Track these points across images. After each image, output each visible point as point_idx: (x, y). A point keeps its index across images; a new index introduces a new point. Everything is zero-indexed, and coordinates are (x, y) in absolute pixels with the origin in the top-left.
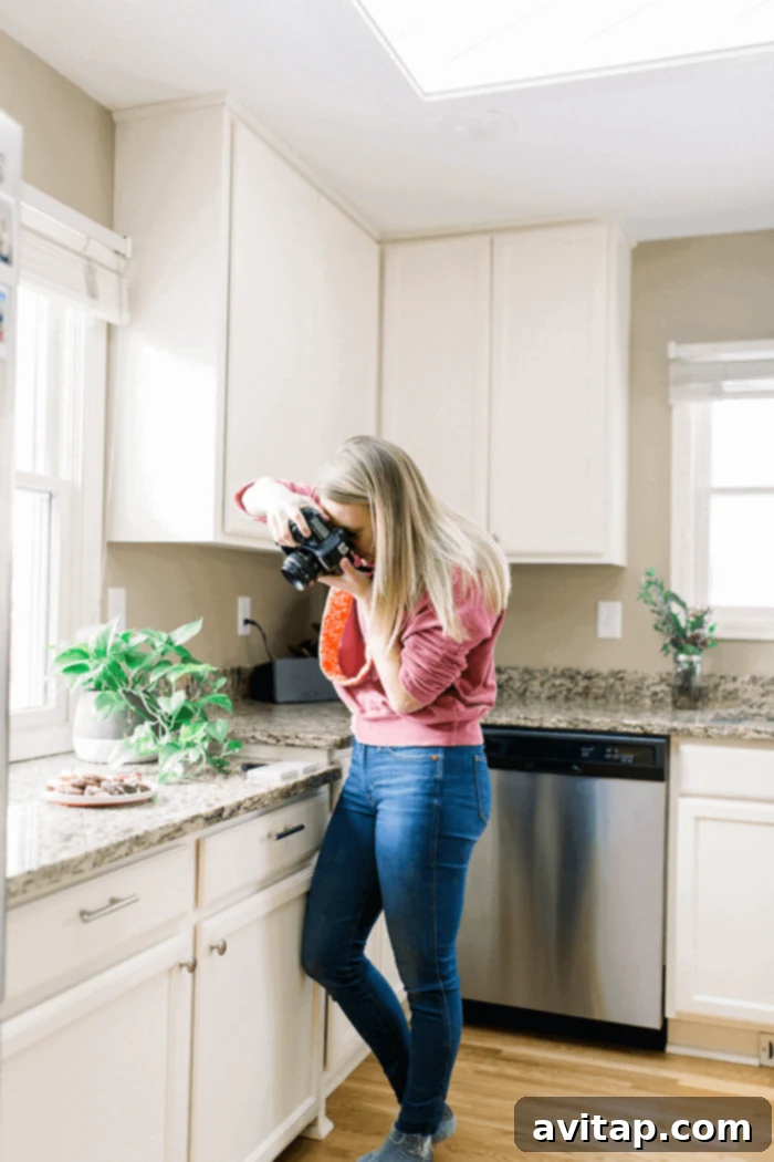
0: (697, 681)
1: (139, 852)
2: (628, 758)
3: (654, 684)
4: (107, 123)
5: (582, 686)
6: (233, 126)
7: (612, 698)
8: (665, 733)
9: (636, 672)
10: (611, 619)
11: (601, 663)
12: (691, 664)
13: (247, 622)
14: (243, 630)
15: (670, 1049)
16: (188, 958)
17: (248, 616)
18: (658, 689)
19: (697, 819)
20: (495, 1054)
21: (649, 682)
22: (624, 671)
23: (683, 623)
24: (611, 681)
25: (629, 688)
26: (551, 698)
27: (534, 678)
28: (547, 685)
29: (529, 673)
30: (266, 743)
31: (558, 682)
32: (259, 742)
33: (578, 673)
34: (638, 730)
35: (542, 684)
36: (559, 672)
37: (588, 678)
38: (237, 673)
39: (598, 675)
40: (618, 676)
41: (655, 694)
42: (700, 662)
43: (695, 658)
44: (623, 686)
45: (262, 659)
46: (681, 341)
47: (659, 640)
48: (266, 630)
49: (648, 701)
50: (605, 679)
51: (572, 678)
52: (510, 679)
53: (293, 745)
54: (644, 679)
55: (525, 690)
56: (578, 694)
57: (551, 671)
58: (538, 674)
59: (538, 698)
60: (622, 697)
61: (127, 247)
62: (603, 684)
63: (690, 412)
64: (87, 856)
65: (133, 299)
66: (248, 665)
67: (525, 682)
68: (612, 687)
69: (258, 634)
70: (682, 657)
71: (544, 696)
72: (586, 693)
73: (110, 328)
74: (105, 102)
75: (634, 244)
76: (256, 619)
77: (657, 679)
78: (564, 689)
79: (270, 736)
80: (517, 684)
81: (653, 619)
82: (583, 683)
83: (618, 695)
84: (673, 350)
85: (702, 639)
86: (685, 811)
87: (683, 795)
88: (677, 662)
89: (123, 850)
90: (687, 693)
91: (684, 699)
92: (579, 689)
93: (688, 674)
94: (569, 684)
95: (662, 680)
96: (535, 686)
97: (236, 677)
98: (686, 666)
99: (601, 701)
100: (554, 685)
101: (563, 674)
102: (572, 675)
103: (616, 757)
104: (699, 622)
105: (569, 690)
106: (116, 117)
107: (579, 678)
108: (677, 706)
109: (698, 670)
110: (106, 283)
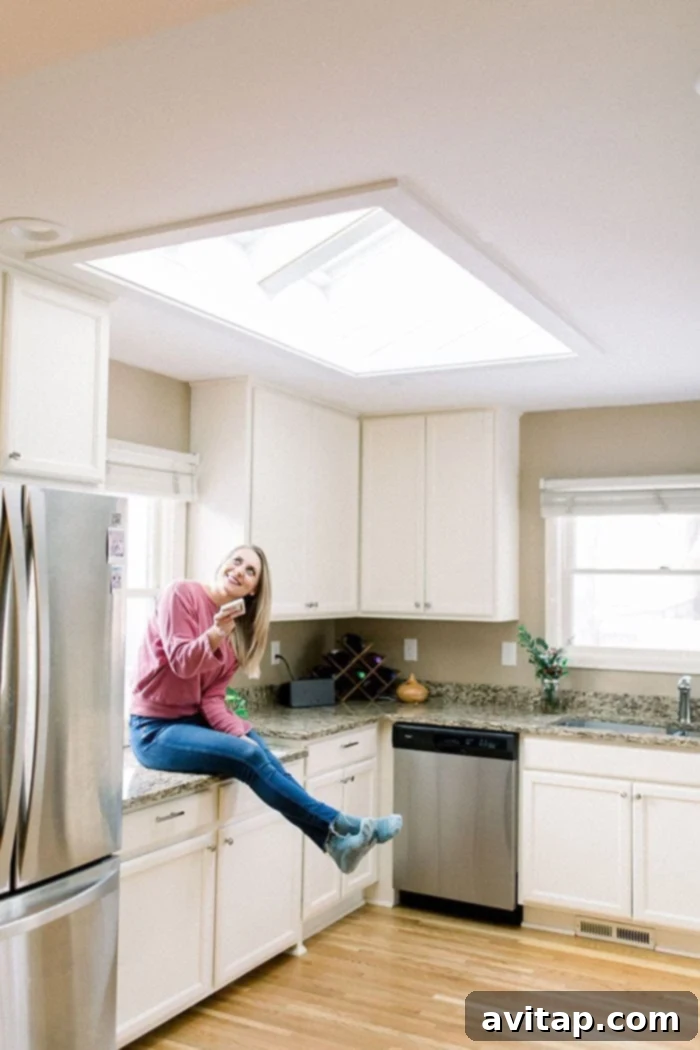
0: (555, 695)
1: (184, 792)
2: (492, 746)
3: (535, 696)
4: (186, 389)
5: (491, 697)
6: (253, 390)
7: (510, 704)
8: (514, 731)
9: (524, 688)
10: (511, 654)
11: (504, 682)
12: (552, 685)
13: (277, 656)
14: (274, 662)
15: (524, 925)
16: (211, 843)
17: (278, 652)
18: (538, 699)
19: (534, 784)
20: (416, 923)
21: (532, 695)
22: (516, 687)
23: (547, 661)
24: (509, 693)
25: (520, 698)
26: (473, 704)
27: (462, 690)
28: (471, 695)
29: (459, 687)
30: (269, 736)
31: (477, 693)
32: (266, 735)
33: (489, 688)
34: (498, 729)
35: (467, 694)
36: (477, 687)
37: (495, 690)
38: (271, 688)
39: (501, 689)
40: (513, 690)
41: (536, 702)
42: (558, 684)
43: (555, 681)
44: (516, 696)
45: (286, 679)
46: (548, 478)
47: (534, 668)
48: (289, 661)
49: (531, 708)
50: (505, 691)
51: (485, 691)
52: (448, 691)
53: (283, 737)
54: (529, 692)
55: (457, 698)
56: (489, 701)
57: (473, 686)
58: (464, 688)
59: (464, 703)
60: (516, 704)
61: (195, 459)
62: (504, 695)
63: (557, 524)
64: (159, 793)
65: (200, 487)
66: (277, 682)
67: (456, 692)
68: (510, 696)
69: (284, 666)
70: (546, 681)
71: (468, 702)
72: (493, 701)
73: (188, 505)
74: (184, 377)
75: (521, 414)
76: (284, 656)
77: (537, 693)
78: (480, 698)
79: (272, 732)
80: (452, 694)
81: (528, 656)
82: (492, 694)
83: (513, 703)
84: (542, 484)
85: (558, 669)
86: (527, 778)
87: (528, 769)
88: (543, 683)
89: (176, 791)
90: (551, 704)
91: (550, 708)
92: (489, 698)
93: (550, 691)
94: (484, 695)
95: (540, 694)
96: (463, 695)
97: (269, 692)
98: (548, 687)
99: (504, 706)
100: (474, 696)
101: (480, 688)
102: (485, 689)
103: (486, 744)
104: (555, 656)
105: (484, 699)
106: (191, 385)
107: (490, 691)
108: (545, 711)
109: (557, 688)
110: (185, 482)
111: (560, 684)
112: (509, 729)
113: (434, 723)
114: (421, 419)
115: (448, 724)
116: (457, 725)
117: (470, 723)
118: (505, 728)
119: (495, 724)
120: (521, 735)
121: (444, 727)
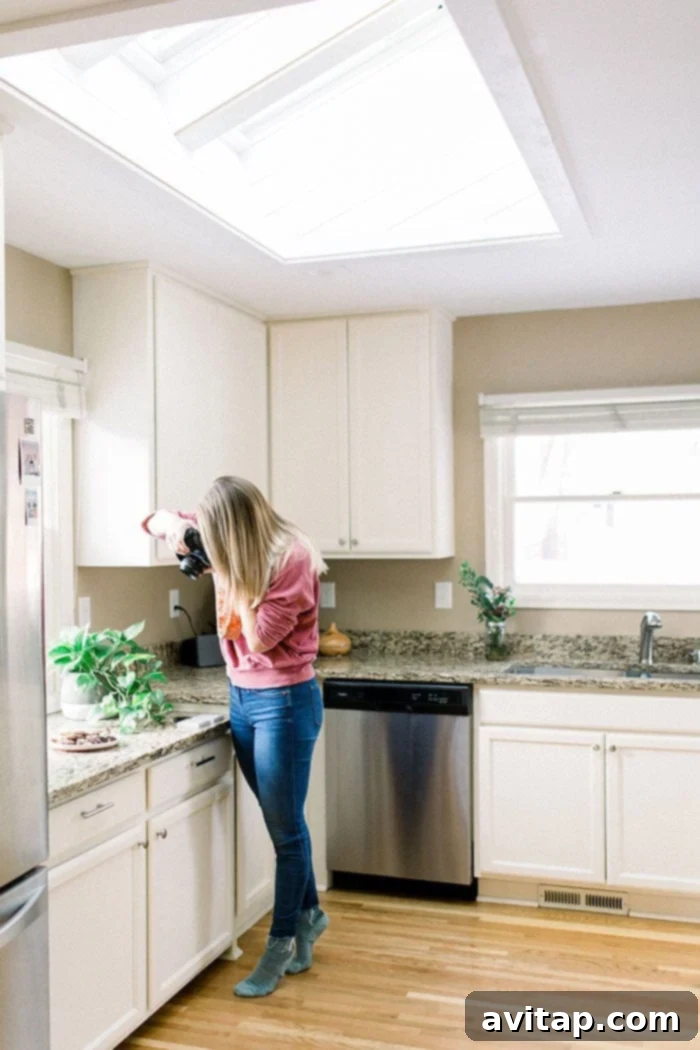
0: (502, 640)
1: (112, 778)
2: (443, 701)
3: (475, 642)
4: (66, 277)
5: (424, 646)
6: (154, 278)
7: (446, 652)
8: (468, 682)
9: (462, 633)
10: (445, 595)
11: (438, 627)
12: (498, 628)
13: (176, 608)
14: (174, 614)
15: (479, 899)
16: (143, 840)
17: (177, 603)
18: (478, 645)
19: (492, 740)
20: (358, 907)
21: (471, 640)
22: (453, 633)
23: (492, 601)
24: (445, 640)
25: (458, 645)
26: (403, 653)
27: (391, 639)
28: (400, 644)
29: (387, 635)
30: (190, 702)
31: (407, 642)
32: (185, 701)
33: (422, 635)
34: (450, 681)
35: (396, 643)
36: (408, 634)
37: (429, 638)
38: (171, 645)
39: (436, 636)
40: (450, 636)
41: (476, 649)
42: (504, 627)
43: (501, 624)
44: (454, 644)
45: (188, 634)
46: (486, 393)
47: (477, 610)
48: (191, 615)
49: (471, 654)
50: (440, 639)
51: (417, 639)
52: (373, 640)
53: (208, 703)
54: (468, 638)
55: (384, 648)
56: (423, 650)
57: (402, 634)
58: (393, 636)
59: (393, 653)
60: (453, 652)
61: (83, 366)
62: (439, 642)
63: (497, 445)
64: (84, 782)
65: (89, 401)
66: (177, 639)
67: (383, 641)
68: (446, 644)
69: (185, 617)
70: (491, 624)
71: (398, 652)
72: (427, 649)
73: (73, 422)
74: (65, 264)
75: (454, 319)
76: (183, 606)
77: (477, 638)
78: (412, 647)
79: (193, 697)
80: (378, 644)
81: (470, 596)
82: (425, 642)
83: (450, 650)
84: (482, 400)
85: (505, 610)
86: (483, 735)
87: (483, 724)
88: (488, 626)
89: (104, 777)
90: (497, 650)
91: (495, 654)
92: (422, 647)
93: (495, 636)
94: (415, 643)
95: (481, 639)
96: (391, 645)
97: (169, 650)
98: (494, 630)
99: (439, 655)
100: (404, 644)
101: (411, 636)
102: (417, 637)
103: (435, 699)
104: (502, 597)
105: (416, 647)
106: (72, 273)
107: (422, 639)
108: (489, 658)
109: (503, 632)
110: (71, 393)
111: (506, 627)
112: (463, 681)
113: (372, 677)
114: (340, 325)
115: (389, 678)
116: (400, 678)
117: (416, 675)
118: (457, 679)
119: (447, 675)
120: (476, 686)
121: (384, 681)
